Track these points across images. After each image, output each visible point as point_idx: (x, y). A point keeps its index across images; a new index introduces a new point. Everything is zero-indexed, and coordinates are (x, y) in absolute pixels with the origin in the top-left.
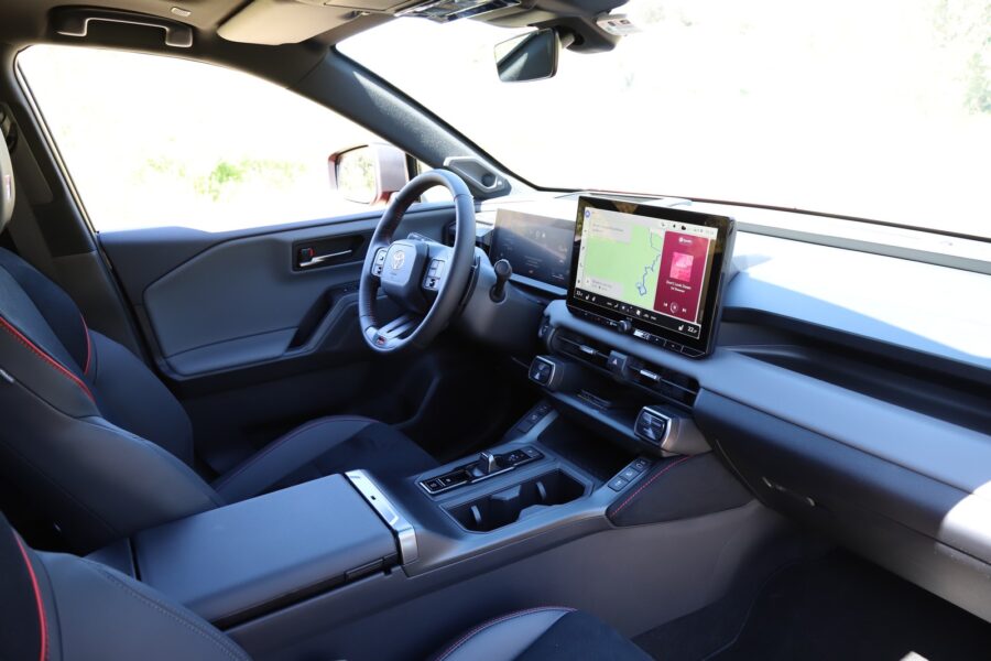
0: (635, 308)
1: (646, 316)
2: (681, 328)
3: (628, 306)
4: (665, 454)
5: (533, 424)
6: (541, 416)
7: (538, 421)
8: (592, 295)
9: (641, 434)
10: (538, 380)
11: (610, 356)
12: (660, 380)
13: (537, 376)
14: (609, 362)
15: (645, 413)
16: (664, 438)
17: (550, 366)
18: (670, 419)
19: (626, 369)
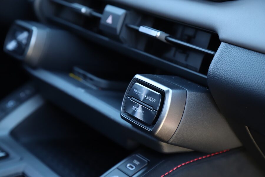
9: (129, 115)
10: (15, 51)
11: (105, 13)
12: (166, 39)
13: (11, 46)
14: (102, 22)
15: (137, 83)
16: (159, 120)
17: (30, 32)
18: (171, 91)
19: (124, 29)
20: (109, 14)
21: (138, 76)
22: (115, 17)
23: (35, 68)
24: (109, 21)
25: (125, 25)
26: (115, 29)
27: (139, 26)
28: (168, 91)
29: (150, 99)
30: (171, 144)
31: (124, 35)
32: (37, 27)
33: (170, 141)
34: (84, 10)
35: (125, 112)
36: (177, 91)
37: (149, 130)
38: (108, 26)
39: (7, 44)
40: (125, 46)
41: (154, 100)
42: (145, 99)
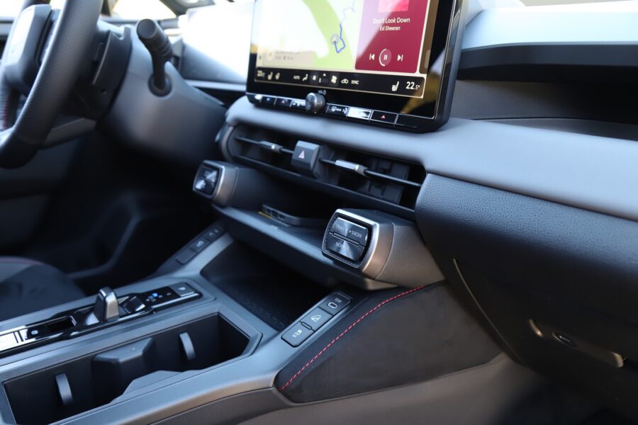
0: (330, 74)
1: (345, 81)
2: (394, 88)
3: (320, 73)
4: (371, 285)
5: (196, 252)
6: (210, 241)
7: (204, 248)
8: (275, 71)
9: (333, 252)
10: (202, 190)
11: (296, 149)
12: (365, 172)
13: (200, 185)
14: (294, 157)
15: (339, 218)
16: (366, 256)
17: (219, 171)
18: (378, 225)
19: (318, 164)
20: (302, 149)
21: (339, 211)
22: (308, 152)
23: (223, 207)
24: (302, 156)
25: (319, 161)
26: (309, 164)
27: (335, 161)
28: (375, 225)
29: (355, 233)
30: (378, 280)
31: (317, 170)
32: (225, 166)
33: (377, 278)
34: (273, 146)
35: (327, 248)
36: (385, 225)
37: (356, 266)
38: (301, 162)
39: (196, 183)
40: (318, 181)
41: (360, 236)
42: (349, 234)
